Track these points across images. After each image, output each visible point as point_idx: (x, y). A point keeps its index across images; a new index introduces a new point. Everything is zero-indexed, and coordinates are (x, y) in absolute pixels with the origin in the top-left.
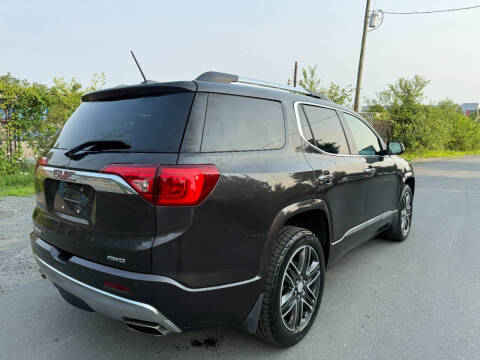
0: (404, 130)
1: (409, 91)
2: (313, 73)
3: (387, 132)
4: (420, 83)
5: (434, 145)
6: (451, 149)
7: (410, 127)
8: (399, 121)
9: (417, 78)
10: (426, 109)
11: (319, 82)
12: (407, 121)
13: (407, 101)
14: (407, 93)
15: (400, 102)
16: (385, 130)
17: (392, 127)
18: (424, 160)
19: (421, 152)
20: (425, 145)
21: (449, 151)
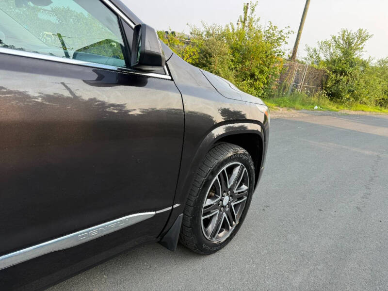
0: (338, 82)
1: (350, 44)
2: (253, 10)
3: (322, 81)
4: (363, 37)
5: (364, 99)
6: (381, 106)
7: (344, 79)
8: (335, 72)
9: (360, 31)
10: (364, 64)
11: (258, 20)
12: (343, 73)
13: (346, 53)
14: (348, 45)
15: (339, 54)
16: (320, 79)
17: (327, 77)
18: (352, 112)
19: (351, 105)
20: (356, 99)
21: (379, 107)
